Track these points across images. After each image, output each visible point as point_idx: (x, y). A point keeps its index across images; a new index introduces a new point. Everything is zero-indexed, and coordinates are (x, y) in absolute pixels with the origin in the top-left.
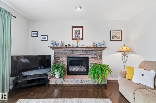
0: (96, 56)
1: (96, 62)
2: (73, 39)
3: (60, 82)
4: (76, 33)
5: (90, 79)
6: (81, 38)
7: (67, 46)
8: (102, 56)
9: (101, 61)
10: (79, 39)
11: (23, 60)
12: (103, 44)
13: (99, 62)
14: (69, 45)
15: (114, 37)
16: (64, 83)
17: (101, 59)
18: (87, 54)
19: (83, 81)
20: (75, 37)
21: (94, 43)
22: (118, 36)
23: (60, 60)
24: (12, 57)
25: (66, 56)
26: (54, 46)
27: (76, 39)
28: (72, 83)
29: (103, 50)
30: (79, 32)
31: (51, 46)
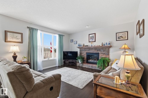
0: (104, 52)
1: (104, 56)
2: (89, 42)
3: (81, 65)
4: (91, 38)
5: (97, 66)
6: (94, 41)
7: (86, 47)
8: (109, 53)
9: (108, 56)
10: (93, 42)
11: (69, 54)
12: (109, 44)
13: (106, 56)
14: (87, 46)
15: (120, 38)
16: (83, 66)
17: (108, 54)
18: (98, 51)
19: (93, 67)
20: (91, 40)
21: (102, 43)
22: (123, 37)
23: (83, 54)
24: (64, 52)
25: (85, 52)
26: (80, 47)
27: (91, 42)
28: (87, 67)
29: (110, 48)
30: (93, 37)
31: (78, 46)
